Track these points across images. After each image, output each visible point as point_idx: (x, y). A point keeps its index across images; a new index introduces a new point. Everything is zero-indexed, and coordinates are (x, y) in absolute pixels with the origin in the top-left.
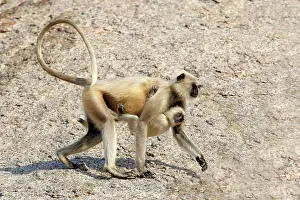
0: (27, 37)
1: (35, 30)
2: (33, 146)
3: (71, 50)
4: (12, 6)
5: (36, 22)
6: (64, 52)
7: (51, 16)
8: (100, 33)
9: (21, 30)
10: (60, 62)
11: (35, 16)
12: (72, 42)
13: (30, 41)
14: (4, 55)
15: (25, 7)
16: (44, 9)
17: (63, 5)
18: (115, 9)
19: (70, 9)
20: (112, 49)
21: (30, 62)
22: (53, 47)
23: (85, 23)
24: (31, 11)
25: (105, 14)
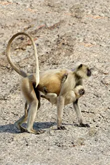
0: (44, 48)
1: (49, 44)
2: (47, 115)
3: (71, 56)
4: (35, 29)
5: (49, 39)
6: (66, 58)
7: (58, 36)
8: (89, 46)
9: (40, 44)
10: (64, 63)
11: (49, 35)
12: (71, 51)
13: (46, 50)
14: (30, 59)
15: (42, 30)
16: (54, 31)
17: (66, 29)
18: (98, 31)
19: (70, 31)
20: (96, 56)
21: (46, 64)
22: (59, 54)
23: (79, 40)
24: (46, 32)
25: (92, 35)
